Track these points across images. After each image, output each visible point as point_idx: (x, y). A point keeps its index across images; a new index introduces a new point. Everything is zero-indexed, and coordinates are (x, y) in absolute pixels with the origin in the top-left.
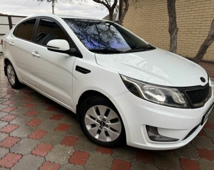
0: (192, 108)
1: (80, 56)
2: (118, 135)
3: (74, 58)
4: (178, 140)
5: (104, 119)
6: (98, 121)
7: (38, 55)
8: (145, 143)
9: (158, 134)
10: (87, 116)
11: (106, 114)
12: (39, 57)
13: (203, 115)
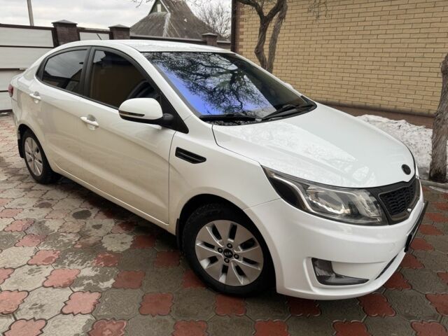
0: (390, 224)
1: (184, 129)
2: (260, 269)
3: (171, 132)
4: (368, 280)
5: (230, 245)
6: (219, 249)
7: (95, 123)
8: (310, 290)
9: (333, 272)
10: (198, 244)
11: (232, 235)
12: (97, 127)
13: (408, 235)
